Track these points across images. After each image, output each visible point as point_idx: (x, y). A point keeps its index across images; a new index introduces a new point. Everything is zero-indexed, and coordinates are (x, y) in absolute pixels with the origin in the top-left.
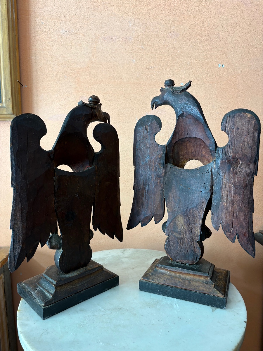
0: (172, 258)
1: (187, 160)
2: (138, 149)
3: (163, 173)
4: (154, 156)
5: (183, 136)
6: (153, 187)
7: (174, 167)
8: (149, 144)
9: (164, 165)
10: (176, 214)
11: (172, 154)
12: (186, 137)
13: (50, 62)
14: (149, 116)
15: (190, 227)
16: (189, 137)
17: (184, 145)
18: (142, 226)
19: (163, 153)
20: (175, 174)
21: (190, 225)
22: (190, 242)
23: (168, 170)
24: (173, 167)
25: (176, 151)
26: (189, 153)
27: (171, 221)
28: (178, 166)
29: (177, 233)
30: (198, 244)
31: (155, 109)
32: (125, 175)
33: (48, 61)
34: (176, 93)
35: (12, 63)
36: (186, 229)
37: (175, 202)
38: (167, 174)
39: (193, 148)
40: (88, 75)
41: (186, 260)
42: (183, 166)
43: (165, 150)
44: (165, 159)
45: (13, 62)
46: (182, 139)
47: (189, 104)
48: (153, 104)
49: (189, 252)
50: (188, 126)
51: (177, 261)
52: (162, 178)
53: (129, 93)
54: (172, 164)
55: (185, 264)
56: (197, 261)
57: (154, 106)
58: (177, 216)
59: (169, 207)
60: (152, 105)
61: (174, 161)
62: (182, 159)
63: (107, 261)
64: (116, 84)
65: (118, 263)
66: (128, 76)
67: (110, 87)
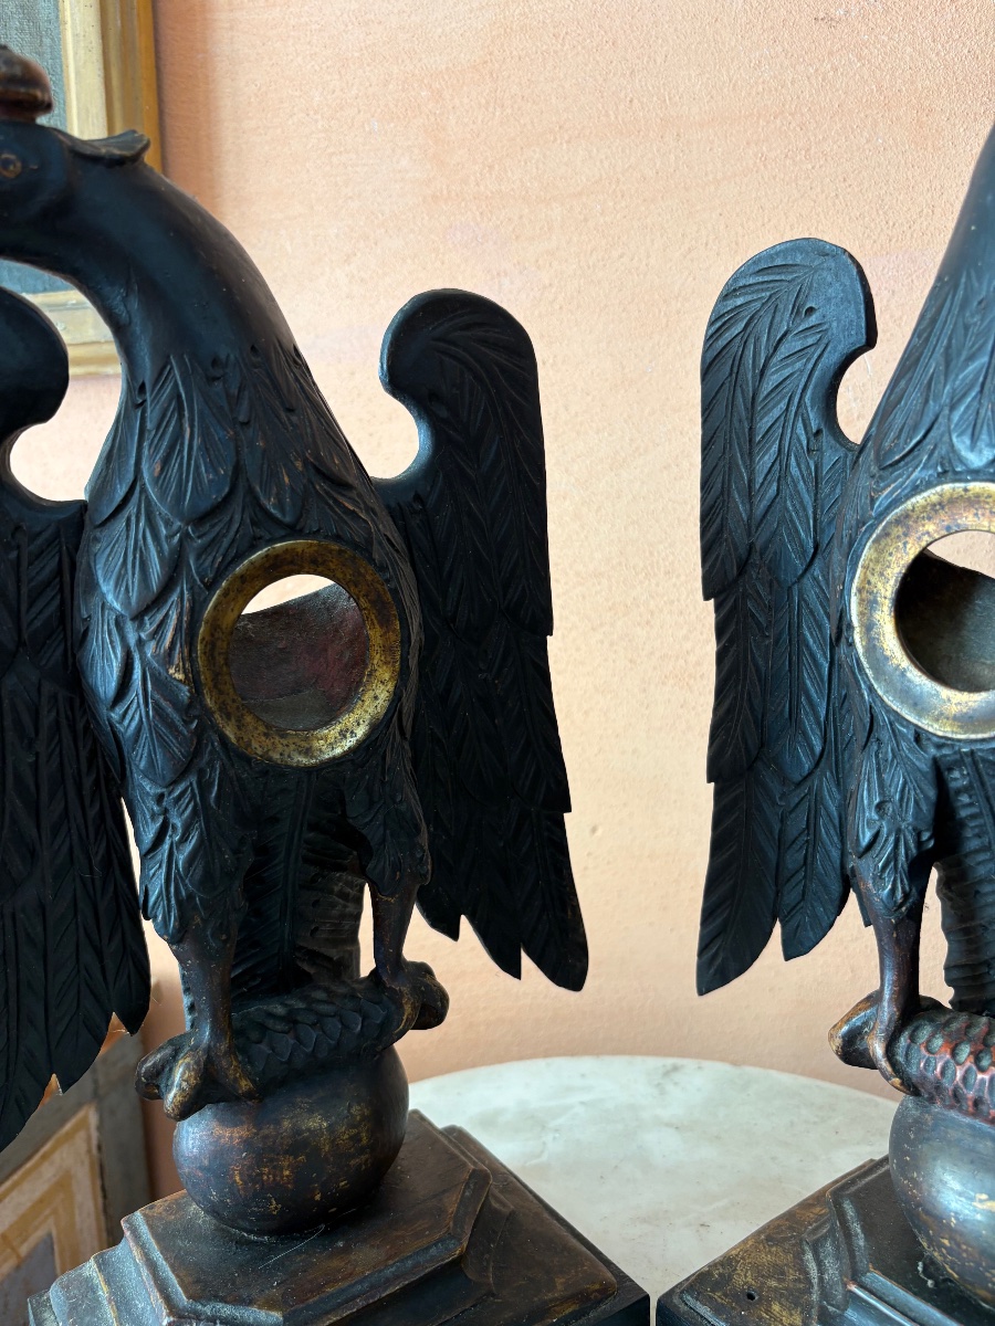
13: (300, 59)
32: (686, 638)
33: (291, 57)
35: (115, 82)
40: (488, 103)
45: (124, 75)
53: (711, 177)
63: (557, 1135)
64: (642, 133)
65: (616, 1167)
66: (705, 80)
67: (603, 157)
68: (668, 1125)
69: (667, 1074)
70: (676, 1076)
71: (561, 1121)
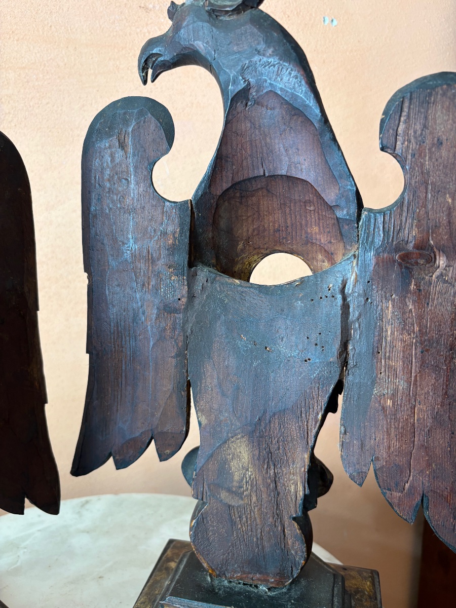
0: (213, 570)
1: (258, 254)
2: (95, 216)
3: (183, 296)
4: (151, 238)
5: (246, 172)
6: (152, 343)
7: (218, 278)
8: (133, 199)
9: (185, 272)
10: (228, 433)
11: (213, 232)
12: (256, 173)
14: (129, 102)
15: (272, 472)
16: (267, 174)
17: (250, 202)
18: (117, 469)
19: (182, 229)
20: (222, 301)
21: (272, 467)
22: (271, 519)
23: (198, 288)
24: (214, 279)
25: (223, 224)
26: (264, 230)
27: (212, 456)
28: (233, 275)
29: (229, 490)
30: (296, 524)
31: (153, 81)
34: (221, 18)
36: (260, 482)
37: (224, 395)
38: (197, 302)
39: (278, 215)
41: (258, 575)
42: (245, 275)
43: (188, 220)
44: (187, 248)
46: (244, 181)
47: (270, 51)
48: (146, 61)
49: (267, 550)
50: (266, 135)
51: (228, 575)
52: (181, 316)
53: (92, 72)
54: (214, 266)
55: (256, 587)
56: (292, 576)
57: (150, 71)
58: (228, 440)
59: (202, 411)
60: (144, 69)
61: (217, 258)
62: (242, 250)
63: (26, 550)
64: (56, 43)
65: (57, 559)
66: (88, 24)
67: (37, 51)
68: (83, 532)
69: (83, 505)
70: (87, 506)
71: (27, 542)
